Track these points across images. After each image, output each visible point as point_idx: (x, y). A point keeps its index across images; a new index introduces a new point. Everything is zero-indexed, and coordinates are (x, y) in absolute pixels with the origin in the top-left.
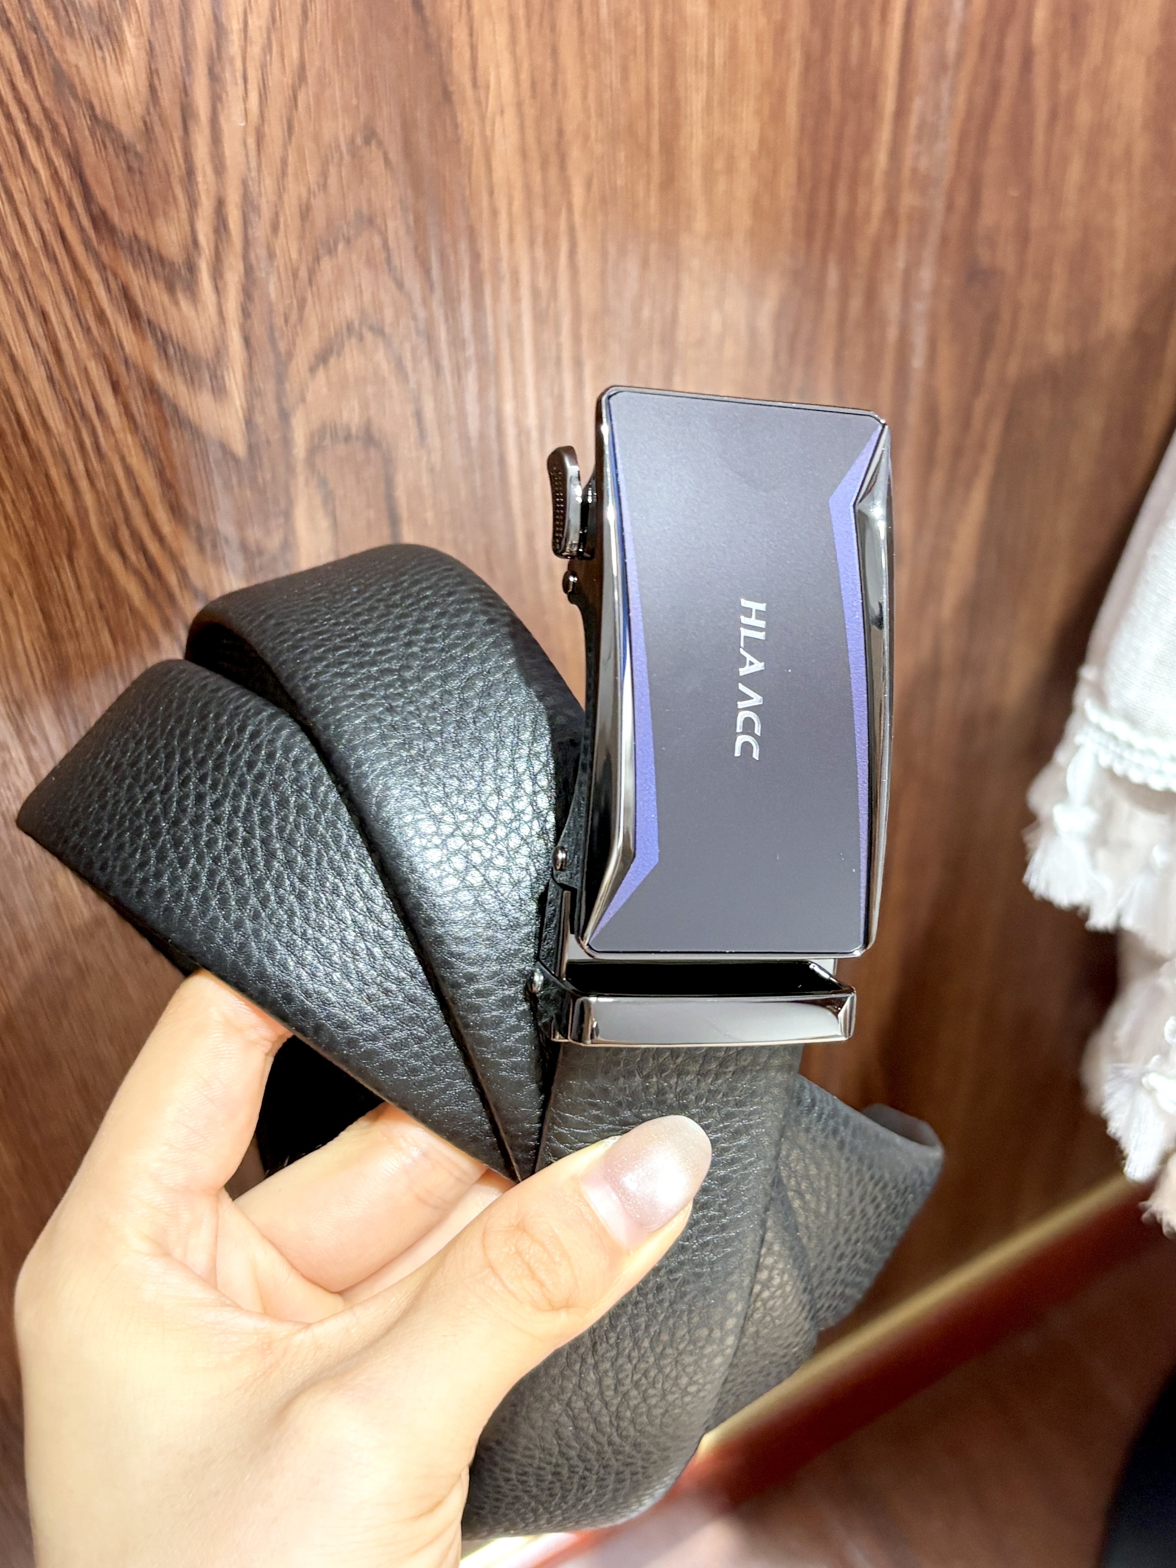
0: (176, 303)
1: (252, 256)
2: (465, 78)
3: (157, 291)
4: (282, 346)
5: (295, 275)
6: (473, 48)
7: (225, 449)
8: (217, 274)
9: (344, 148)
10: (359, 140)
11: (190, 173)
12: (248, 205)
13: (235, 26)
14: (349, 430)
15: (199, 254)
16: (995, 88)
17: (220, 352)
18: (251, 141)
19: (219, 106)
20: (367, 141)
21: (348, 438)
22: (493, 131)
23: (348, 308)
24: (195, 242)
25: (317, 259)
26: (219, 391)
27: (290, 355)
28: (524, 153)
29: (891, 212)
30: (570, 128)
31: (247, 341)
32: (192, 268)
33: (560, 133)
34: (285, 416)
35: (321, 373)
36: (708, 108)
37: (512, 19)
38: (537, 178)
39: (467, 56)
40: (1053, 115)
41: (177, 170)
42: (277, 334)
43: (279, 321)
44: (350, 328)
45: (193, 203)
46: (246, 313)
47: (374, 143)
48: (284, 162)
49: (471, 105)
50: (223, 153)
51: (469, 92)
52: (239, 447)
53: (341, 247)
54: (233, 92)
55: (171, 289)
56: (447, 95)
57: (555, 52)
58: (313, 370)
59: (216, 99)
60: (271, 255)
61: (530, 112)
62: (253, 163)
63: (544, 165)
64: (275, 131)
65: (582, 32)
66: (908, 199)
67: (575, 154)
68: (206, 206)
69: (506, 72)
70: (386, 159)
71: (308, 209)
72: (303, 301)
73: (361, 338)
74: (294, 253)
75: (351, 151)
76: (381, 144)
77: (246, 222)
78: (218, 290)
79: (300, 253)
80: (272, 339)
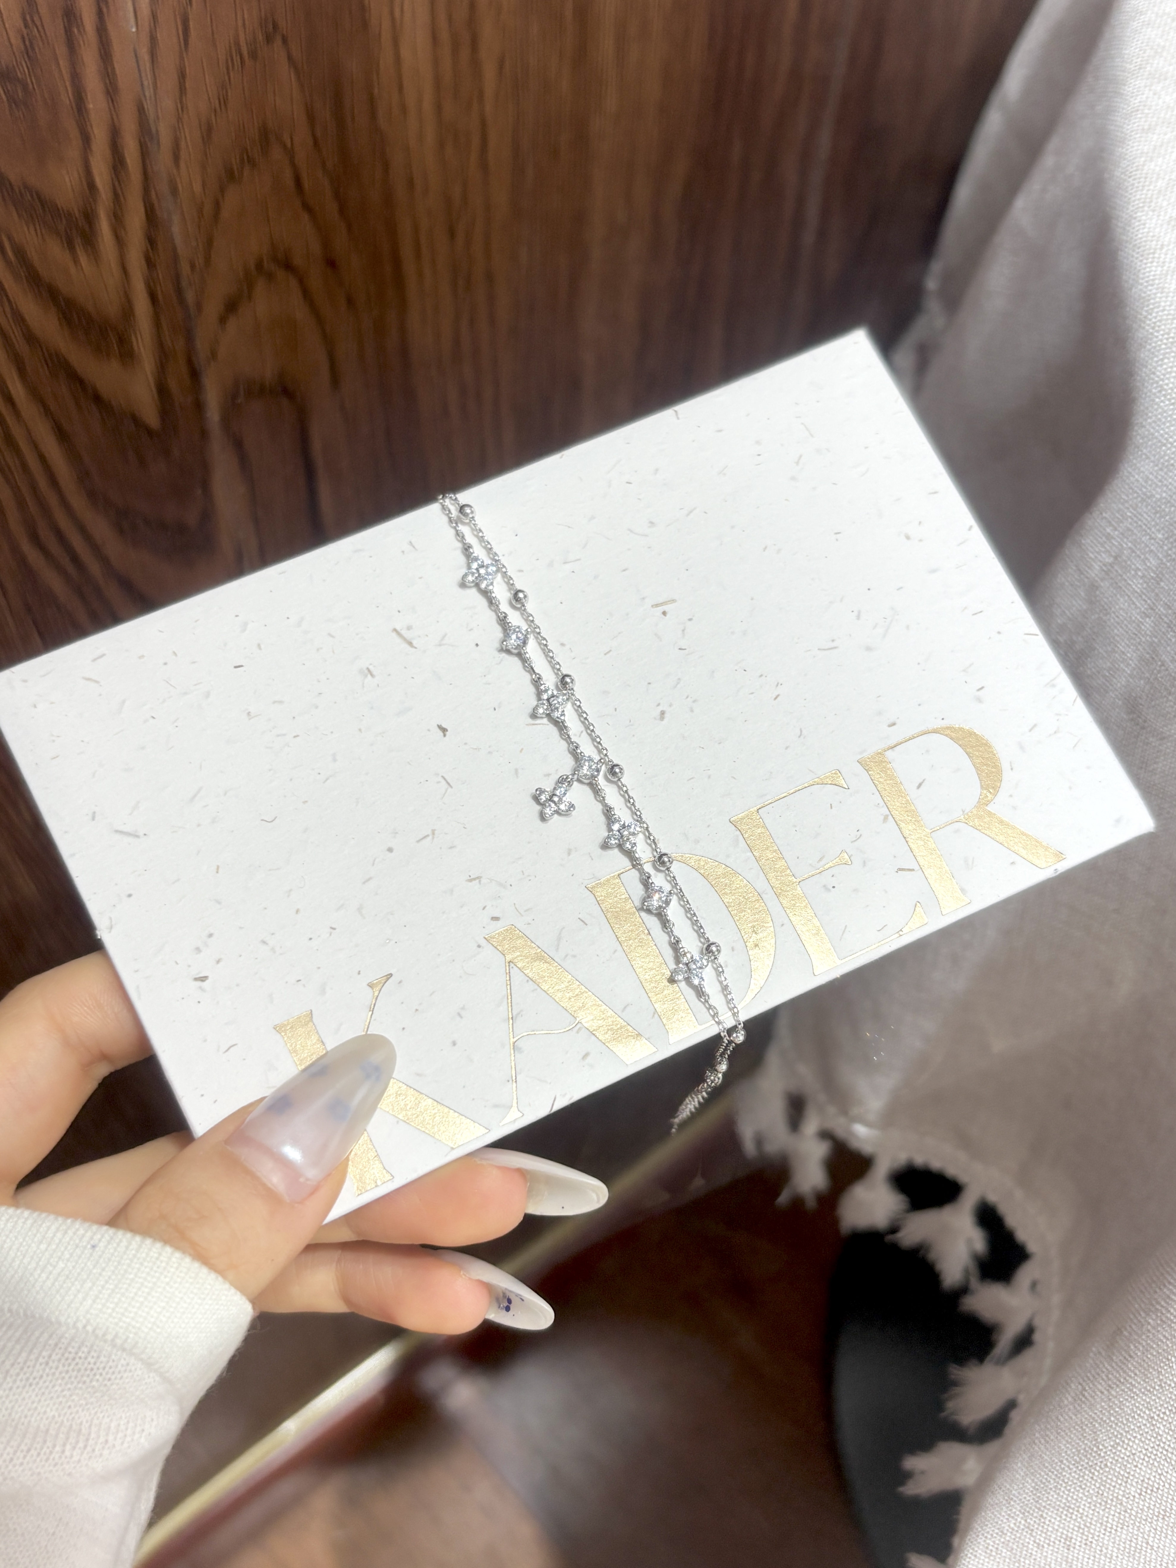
0: (76, 261)
1: (153, 195)
3: (56, 251)
4: (190, 296)
5: (200, 211)
7: (136, 420)
8: (117, 223)
9: (245, 52)
10: (260, 37)
11: (79, 99)
12: (145, 133)
14: (263, 384)
15: (95, 199)
17: (127, 314)
18: (144, 53)
19: (106, 10)
20: (269, 39)
21: (261, 393)
23: (256, 244)
24: (92, 186)
25: (222, 190)
26: (127, 355)
27: (199, 306)
31: (154, 297)
32: (89, 217)
34: (195, 374)
35: (232, 324)
38: (447, 63)
41: (65, 99)
42: (184, 283)
43: (185, 268)
44: (259, 266)
45: (86, 138)
46: (150, 263)
47: (278, 41)
48: (182, 76)
50: (113, 69)
52: (151, 416)
53: (246, 172)
55: (68, 243)
58: (223, 320)
60: (174, 191)
62: (148, 78)
63: (455, 48)
64: (168, 36)
67: (486, 29)
68: (99, 138)
70: (290, 58)
71: (210, 129)
72: (209, 243)
73: (270, 277)
74: (197, 188)
75: (254, 55)
76: (285, 40)
77: (144, 154)
78: (120, 241)
79: (204, 185)
80: (179, 291)
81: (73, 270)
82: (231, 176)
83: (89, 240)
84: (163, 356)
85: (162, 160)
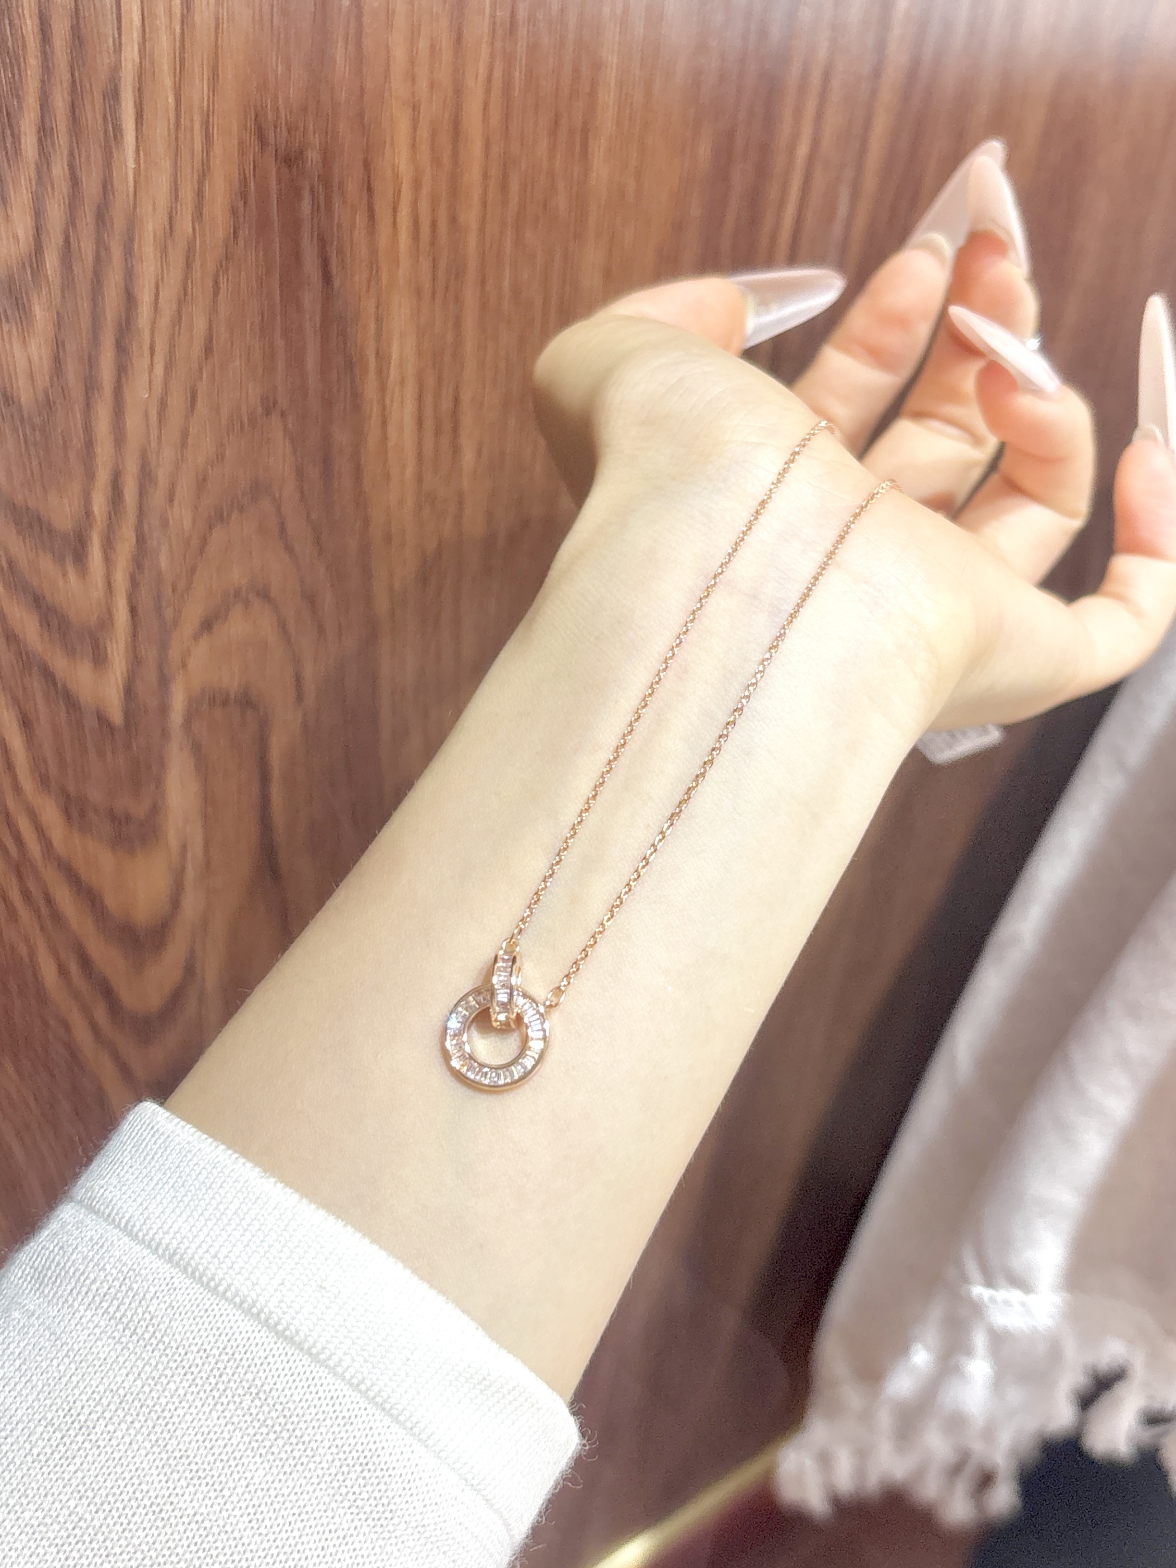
0: (64, 575)
1: (146, 527)
2: (369, 347)
3: (47, 564)
4: (169, 613)
5: (187, 546)
6: (379, 320)
7: (102, 719)
8: (108, 545)
9: (246, 420)
10: (260, 410)
11: (89, 444)
12: (146, 475)
13: (145, 298)
14: (228, 696)
15: (91, 526)
17: (106, 621)
18: (154, 413)
19: (123, 379)
20: (268, 412)
21: (225, 703)
22: (392, 402)
23: (237, 576)
24: (88, 514)
25: (210, 527)
26: (100, 659)
27: (176, 623)
28: (420, 422)
30: (466, 396)
31: (133, 610)
32: (83, 539)
33: (456, 401)
34: (164, 682)
35: (205, 640)
37: (418, 291)
38: (430, 444)
39: (372, 326)
41: (77, 442)
42: (164, 603)
43: (167, 590)
44: (238, 593)
45: (90, 476)
46: (134, 583)
47: (275, 415)
48: (185, 434)
49: (372, 375)
50: (125, 422)
51: (372, 364)
52: (116, 716)
53: (235, 515)
54: (140, 363)
55: (60, 559)
56: (351, 368)
57: (458, 324)
58: (196, 637)
59: (122, 370)
60: (165, 524)
61: (430, 382)
62: (154, 433)
63: (438, 432)
64: (177, 402)
65: (484, 305)
67: (467, 420)
68: (103, 477)
69: (409, 342)
70: (285, 429)
71: (205, 479)
72: (193, 571)
73: (247, 604)
74: (187, 523)
75: (252, 421)
76: (283, 414)
77: (142, 493)
78: (108, 560)
79: (194, 522)
80: (158, 608)
81: (61, 584)
82: (219, 517)
83: (80, 556)
84: (136, 661)
85: (157, 498)
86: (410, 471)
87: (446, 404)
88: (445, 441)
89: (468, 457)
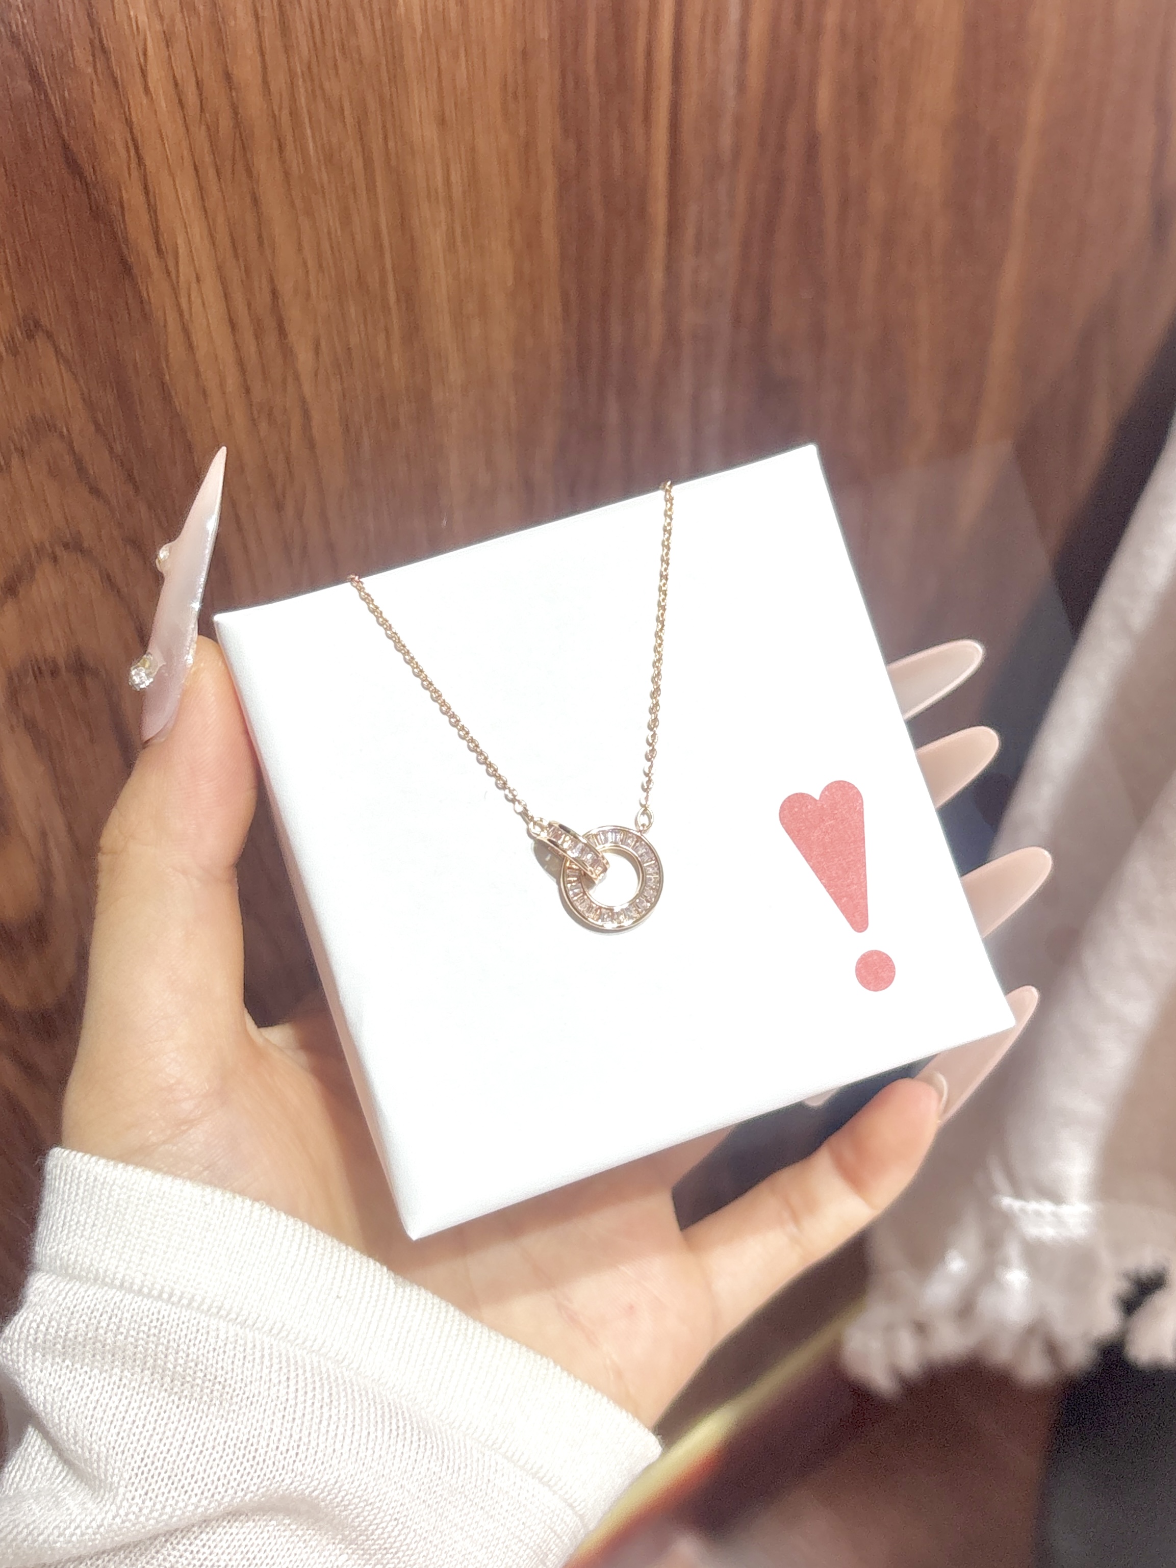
2: (146, 245)
6: (152, 209)
10: (19, 335)
16: (778, 181)
21: (55, 672)
22: (190, 305)
28: (232, 324)
29: (672, 335)
30: (286, 287)
33: (274, 293)
35: (10, 606)
36: (451, 246)
37: (197, 171)
38: (250, 347)
39: (145, 218)
40: (844, 202)
44: (39, 550)
47: (39, 336)
49: (158, 276)
51: (154, 261)
56: (127, 268)
57: (256, 202)
61: (235, 274)
63: (258, 332)
66: (690, 318)
69: (197, 231)
70: (58, 353)
73: (55, 559)
75: (11, 348)
86: (232, 383)
87: (263, 298)
88: (271, 340)
89: (304, 357)
